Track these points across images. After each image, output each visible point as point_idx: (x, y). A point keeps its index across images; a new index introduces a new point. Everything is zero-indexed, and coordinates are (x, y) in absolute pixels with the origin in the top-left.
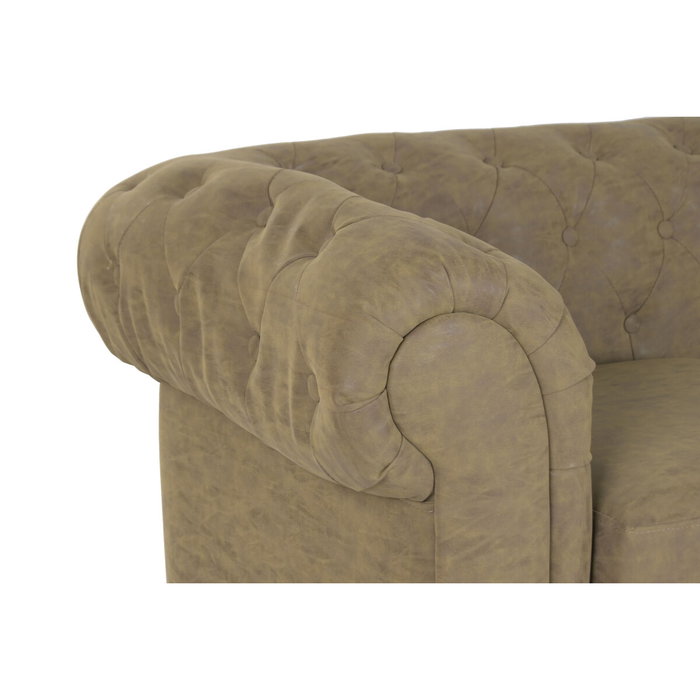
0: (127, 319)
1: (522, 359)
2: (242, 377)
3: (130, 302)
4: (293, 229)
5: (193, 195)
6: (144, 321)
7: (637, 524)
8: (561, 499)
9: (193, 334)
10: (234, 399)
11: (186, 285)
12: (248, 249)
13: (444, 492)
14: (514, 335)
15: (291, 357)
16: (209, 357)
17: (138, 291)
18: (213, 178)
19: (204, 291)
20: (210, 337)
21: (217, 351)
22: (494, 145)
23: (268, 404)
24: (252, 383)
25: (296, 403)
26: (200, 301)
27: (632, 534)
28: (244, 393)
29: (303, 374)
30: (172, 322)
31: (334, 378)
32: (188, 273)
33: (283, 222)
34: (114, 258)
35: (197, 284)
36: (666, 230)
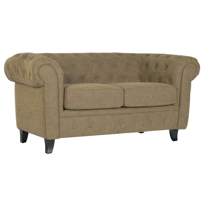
0: (10, 73)
1: (54, 71)
2: (24, 76)
3: (11, 70)
4: (30, 58)
5: (19, 56)
6: (13, 72)
7: (69, 91)
8: (59, 87)
9: (18, 72)
10: (23, 79)
11: (18, 66)
12: (25, 61)
13: (45, 85)
14: (53, 68)
15: (29, 71)
16: (20, 75)
17: (12, 68)
18: (21, 54)
19: (20, 66)
20: (20, 72)
21: (21, 74)
22: (63, 55)
23: (27, 78)
24: (25, 76)
25: (29, 76)
26: (19, 68)
27: (68, 92)
28: (24, 78)
29: (30, 73)
30: (16, 72)
31: (33, 71)
32: (18, 65)
33: (29, 57)
34: (9, 65)
35: (19, 66)
36: (88, 67)
